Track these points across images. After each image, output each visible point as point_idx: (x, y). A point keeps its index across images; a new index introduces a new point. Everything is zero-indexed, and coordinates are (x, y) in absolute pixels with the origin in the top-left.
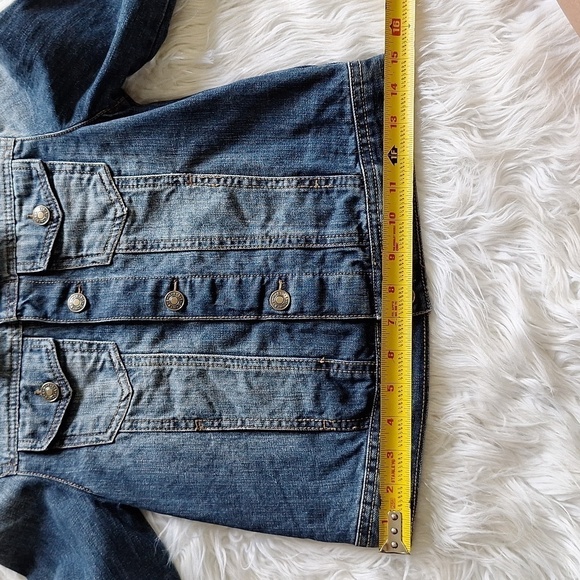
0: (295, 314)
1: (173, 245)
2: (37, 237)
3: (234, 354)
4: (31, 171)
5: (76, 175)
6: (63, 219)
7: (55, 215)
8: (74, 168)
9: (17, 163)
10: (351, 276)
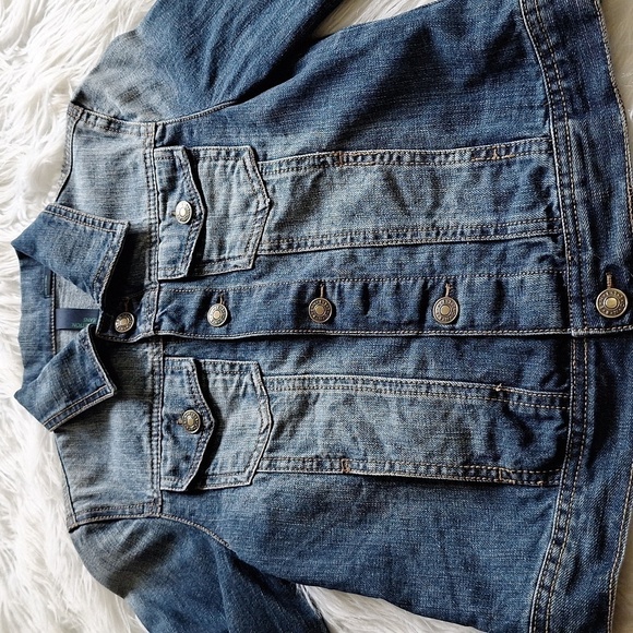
0: (463, 328)
1: (322, 242)
2: (179, 238)
5: (221, 162)
6: (206, 215)
8: (219, 153)
9: (159, 152)
10: (536, 276)
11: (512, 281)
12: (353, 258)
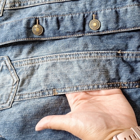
0: (103, 31)
1: (35, 2)
3: (70, 52)
10: (133, 7)
11: (122, 10)
12: (50, 8)
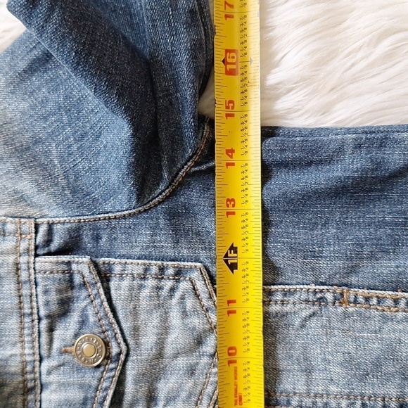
2: (81, 386)
4: (71, 276)
5: (151, 283)
6: (127, 355)
7: (115, 350)
8: (146, 270)
9: (45, 262)
